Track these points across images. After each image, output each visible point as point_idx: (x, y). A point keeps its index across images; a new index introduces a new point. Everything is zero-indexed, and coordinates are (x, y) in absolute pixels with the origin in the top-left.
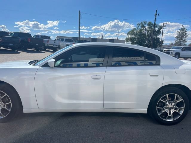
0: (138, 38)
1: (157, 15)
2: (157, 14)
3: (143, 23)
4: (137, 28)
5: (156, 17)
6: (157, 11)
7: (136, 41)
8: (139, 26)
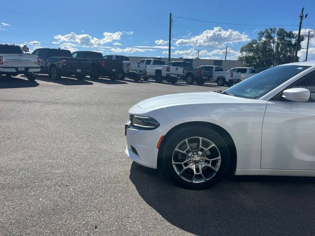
0: (259, 57)
1: (304, 17)
2: (304, 15)
3: (270, 31)
4: (258, 40)
5: (302, 20)
6: (303, 9)
7: (256, 62)
8: (261, 37)
